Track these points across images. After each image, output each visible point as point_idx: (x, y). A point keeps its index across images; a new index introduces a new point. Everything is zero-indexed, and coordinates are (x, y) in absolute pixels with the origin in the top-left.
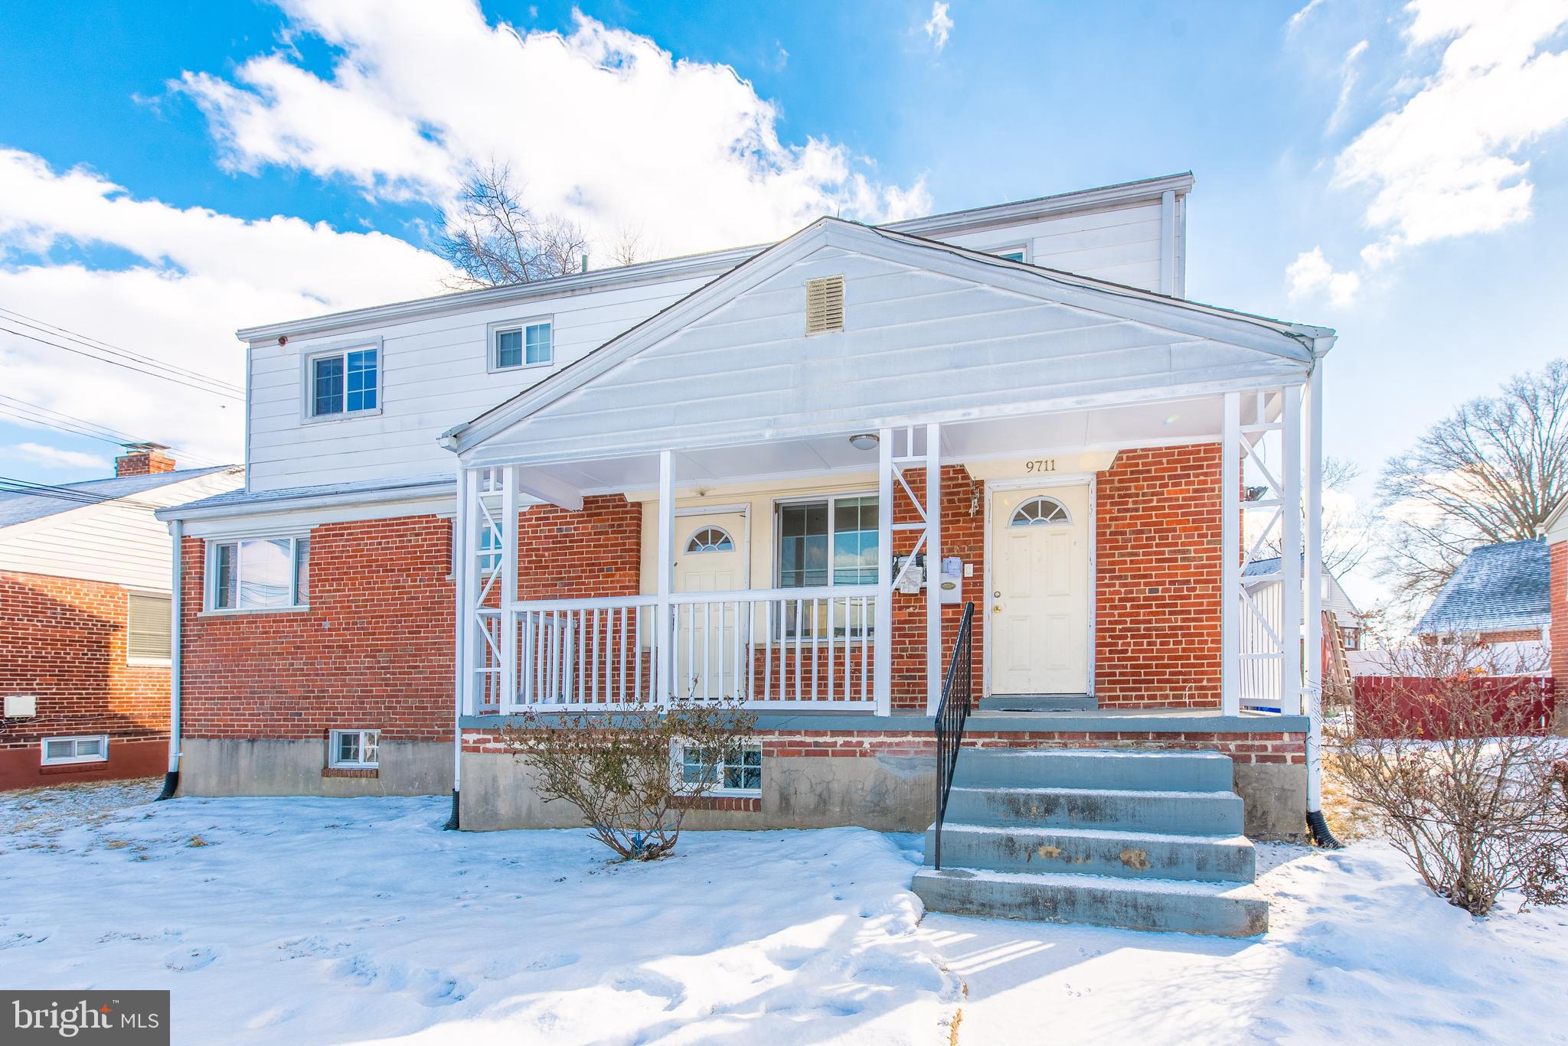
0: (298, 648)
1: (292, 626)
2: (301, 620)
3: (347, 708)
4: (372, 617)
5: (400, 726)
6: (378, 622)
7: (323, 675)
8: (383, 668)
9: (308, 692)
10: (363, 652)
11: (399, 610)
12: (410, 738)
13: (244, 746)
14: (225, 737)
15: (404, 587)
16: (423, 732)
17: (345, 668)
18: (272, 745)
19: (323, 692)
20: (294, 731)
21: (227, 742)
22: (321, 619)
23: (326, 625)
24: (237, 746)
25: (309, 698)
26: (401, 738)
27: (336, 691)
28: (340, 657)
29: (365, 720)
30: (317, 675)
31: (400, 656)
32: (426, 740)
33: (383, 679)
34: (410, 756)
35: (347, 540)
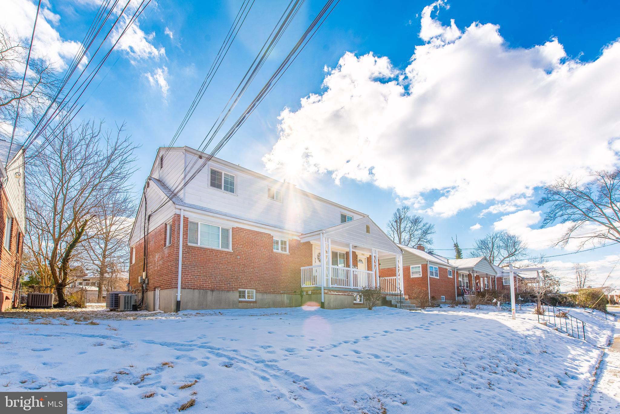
0: (229, 263)
1: (227, 256)
2: (230, 254)
3: (246, 283)
4: (253, 258)
5: (262, 289)
6: (255, 259)
7: (238, 272)
8: (256, 272)
9: (233, 277)
10: (250, 267)
11: (261, 257)
12: (265, 292)
13: (209, 293)
14: (201, 289)
15: (262, 251)
16: (268, 291)
17: (245, 271)
18: (220, 292)
19: (238, 277)
20: (228, 289)
21: (202, 291)
22: (237, 255)
23: (239, 257)
24: (206, 293)
25: (233, 278)
26: (262, 292)
27: (242, 277)
28: (243, 268)
29: (251, 287)
30: (236, 272)
31: (261, 270)
32: (269, 293)
33: (257, 276)
34: (265, 297)
35: (245, 234)
